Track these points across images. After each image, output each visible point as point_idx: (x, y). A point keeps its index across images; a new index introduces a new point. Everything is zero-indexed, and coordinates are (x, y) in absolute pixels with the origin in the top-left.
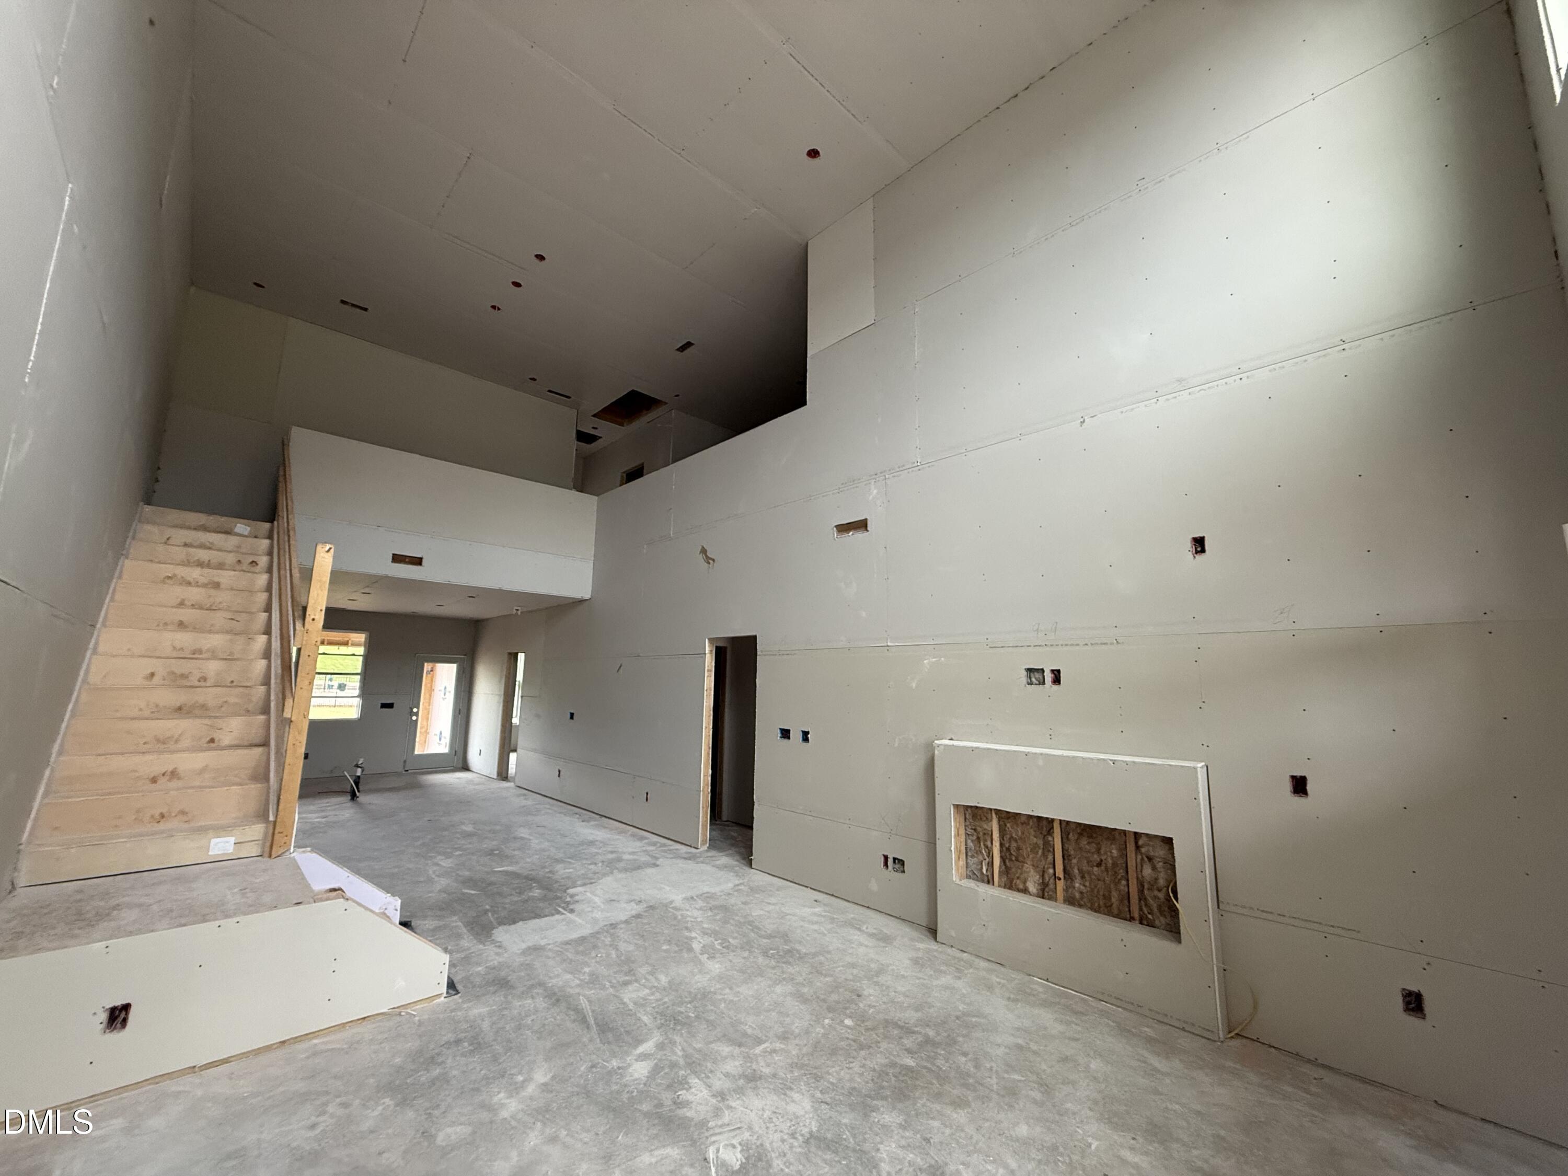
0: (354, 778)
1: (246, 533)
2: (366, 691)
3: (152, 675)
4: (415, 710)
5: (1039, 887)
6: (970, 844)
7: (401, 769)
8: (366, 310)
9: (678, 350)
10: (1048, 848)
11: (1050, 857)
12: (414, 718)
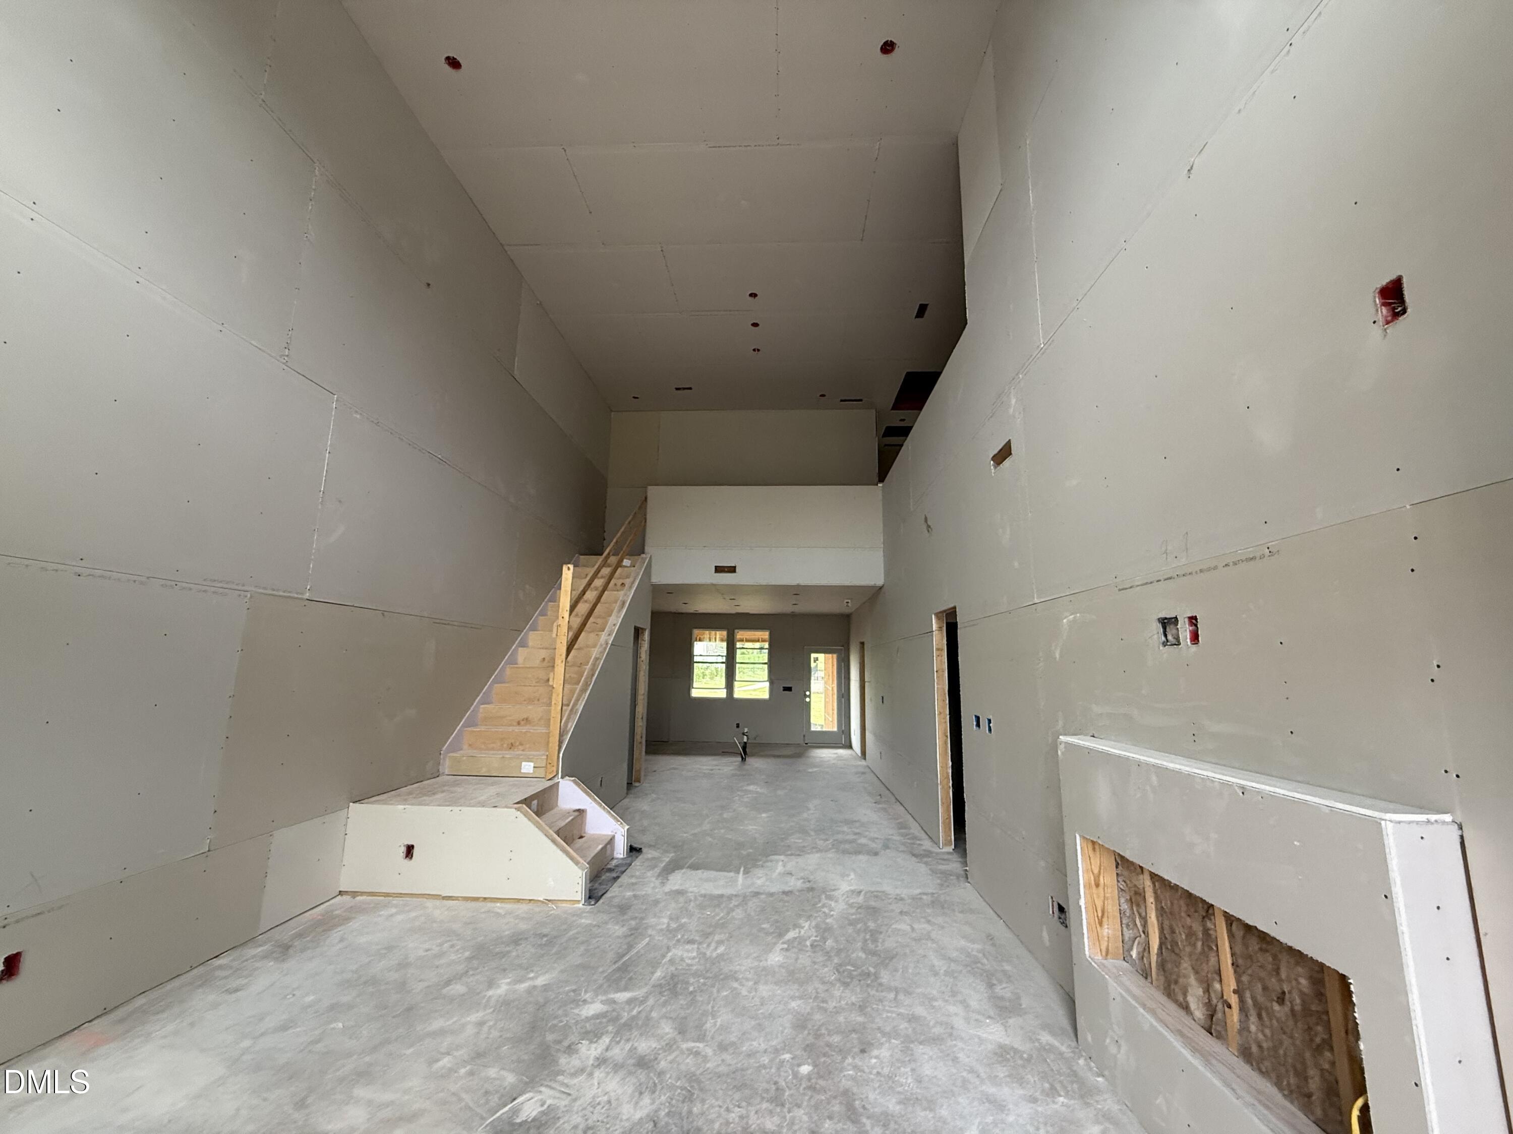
0: (742, 745)
1: (629, 565)
2: (772, 680)
3: (544, 659)
4: (808, 693)
5: (1206, 1013)
6: (1125, 906)
7: (801, 742)
8: (690, 389)
9: (917, 317)
10: (1209, 940)
11: (1213, 960)
12: (808, 700)
